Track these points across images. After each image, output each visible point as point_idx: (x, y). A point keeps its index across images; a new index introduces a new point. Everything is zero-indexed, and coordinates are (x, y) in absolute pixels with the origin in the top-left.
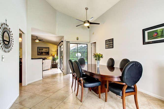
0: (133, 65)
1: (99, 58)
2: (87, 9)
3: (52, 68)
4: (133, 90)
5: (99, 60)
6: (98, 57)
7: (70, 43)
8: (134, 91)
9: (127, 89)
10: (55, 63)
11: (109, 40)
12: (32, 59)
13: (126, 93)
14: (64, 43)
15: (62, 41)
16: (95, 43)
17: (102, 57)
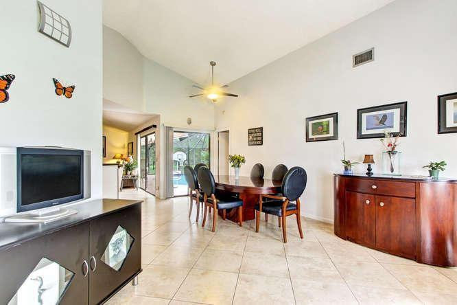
0: (295, 172)
1: (239, 162)
2: (213, 64)
3: (124, 188)
4: (295, 208)
5: (238, 166)
6: (237, 161)
7: (175, 131)
8: (297, 208)
9: (287, 207)
10: (130, 177)
11: (255, 129)
12: (104, 165)
13: (287, 211)
14: (161, 131)
15: (155, 126)
16: (228, 132)
17: (243, 161)
